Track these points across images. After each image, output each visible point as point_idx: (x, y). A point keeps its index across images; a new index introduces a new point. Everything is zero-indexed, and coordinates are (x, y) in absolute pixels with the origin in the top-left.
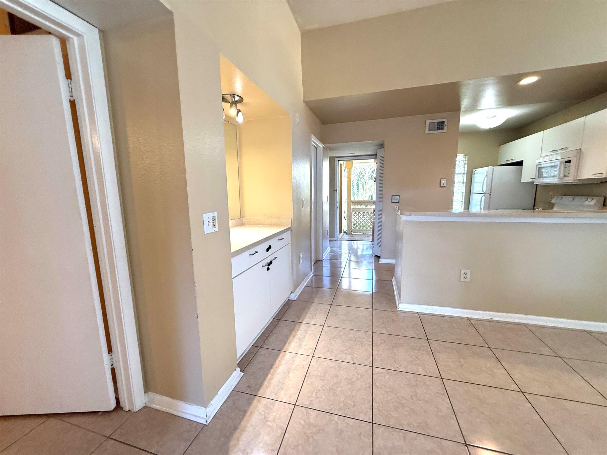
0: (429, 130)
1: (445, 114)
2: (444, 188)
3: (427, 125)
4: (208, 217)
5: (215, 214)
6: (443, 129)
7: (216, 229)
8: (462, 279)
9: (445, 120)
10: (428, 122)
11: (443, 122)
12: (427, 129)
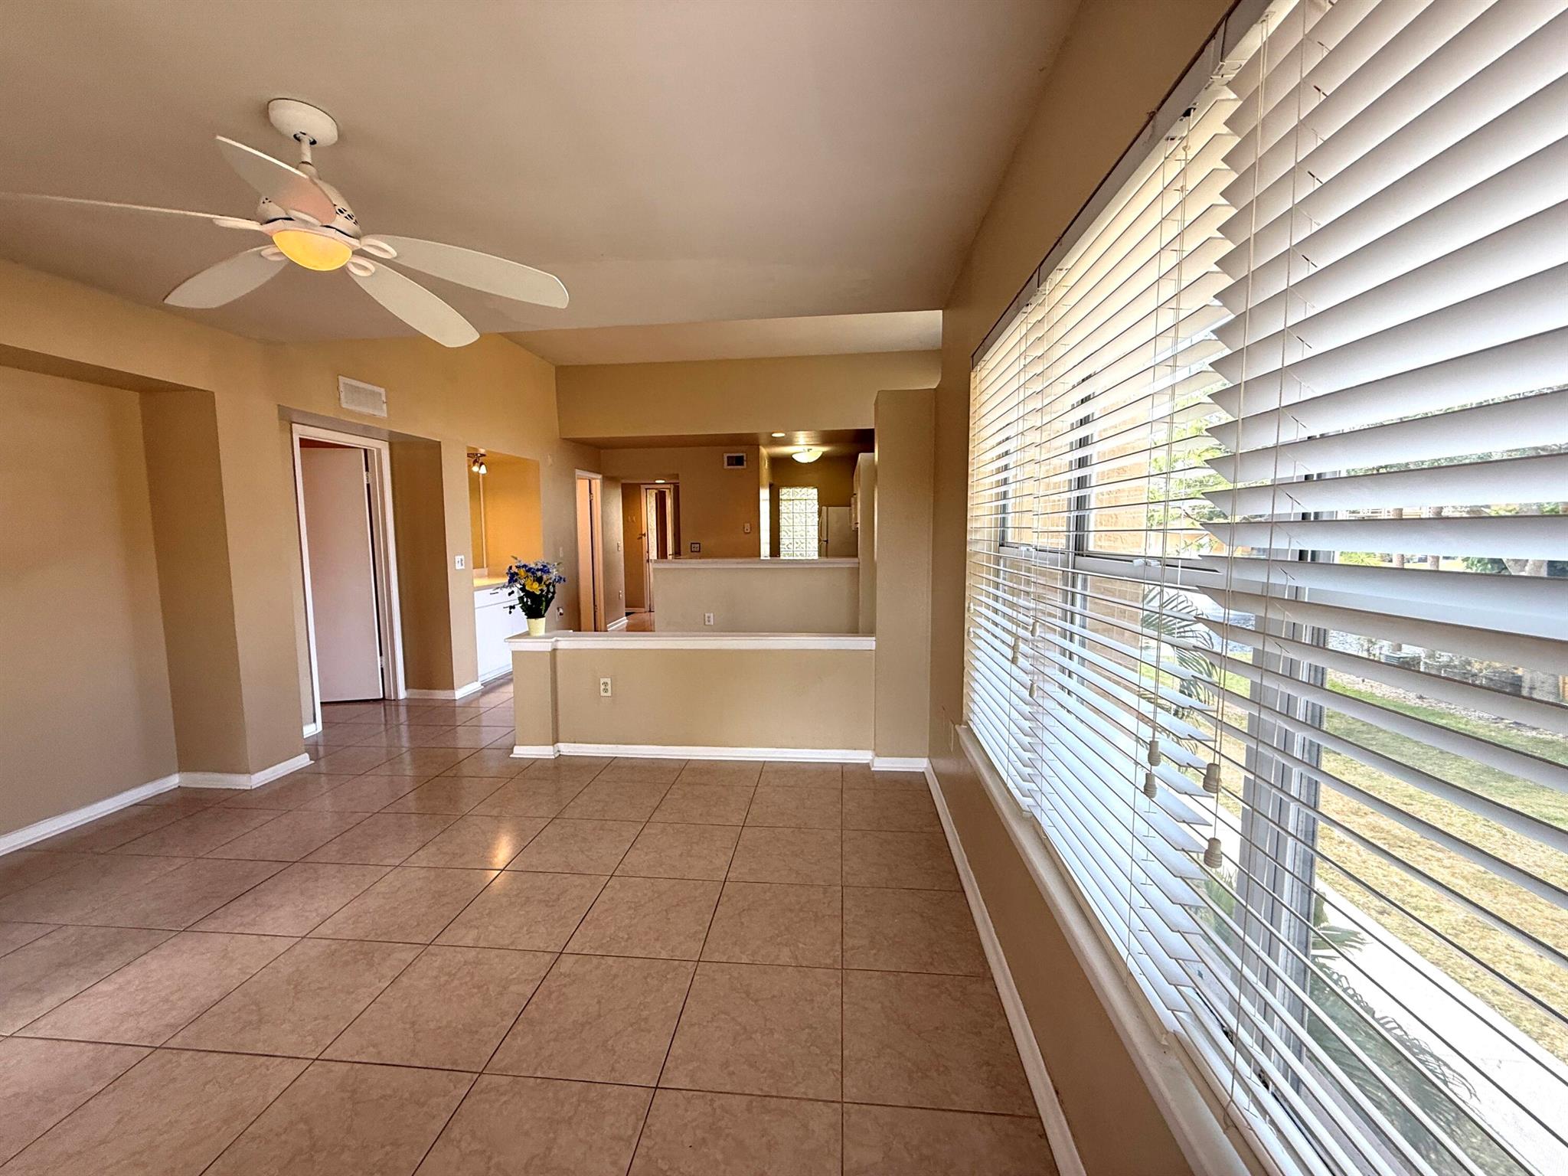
0: (728, 465)
1: (744, 448)
2: (747, 536)
3: (726, 460)
4: (458, 558)
5: (463, 557)
6: (742, 464)
7: (463, 567)
8: (707, 623)
9: (744, 455)
10: (726, 456)
11: (743, 457)
12: (726, 463)
